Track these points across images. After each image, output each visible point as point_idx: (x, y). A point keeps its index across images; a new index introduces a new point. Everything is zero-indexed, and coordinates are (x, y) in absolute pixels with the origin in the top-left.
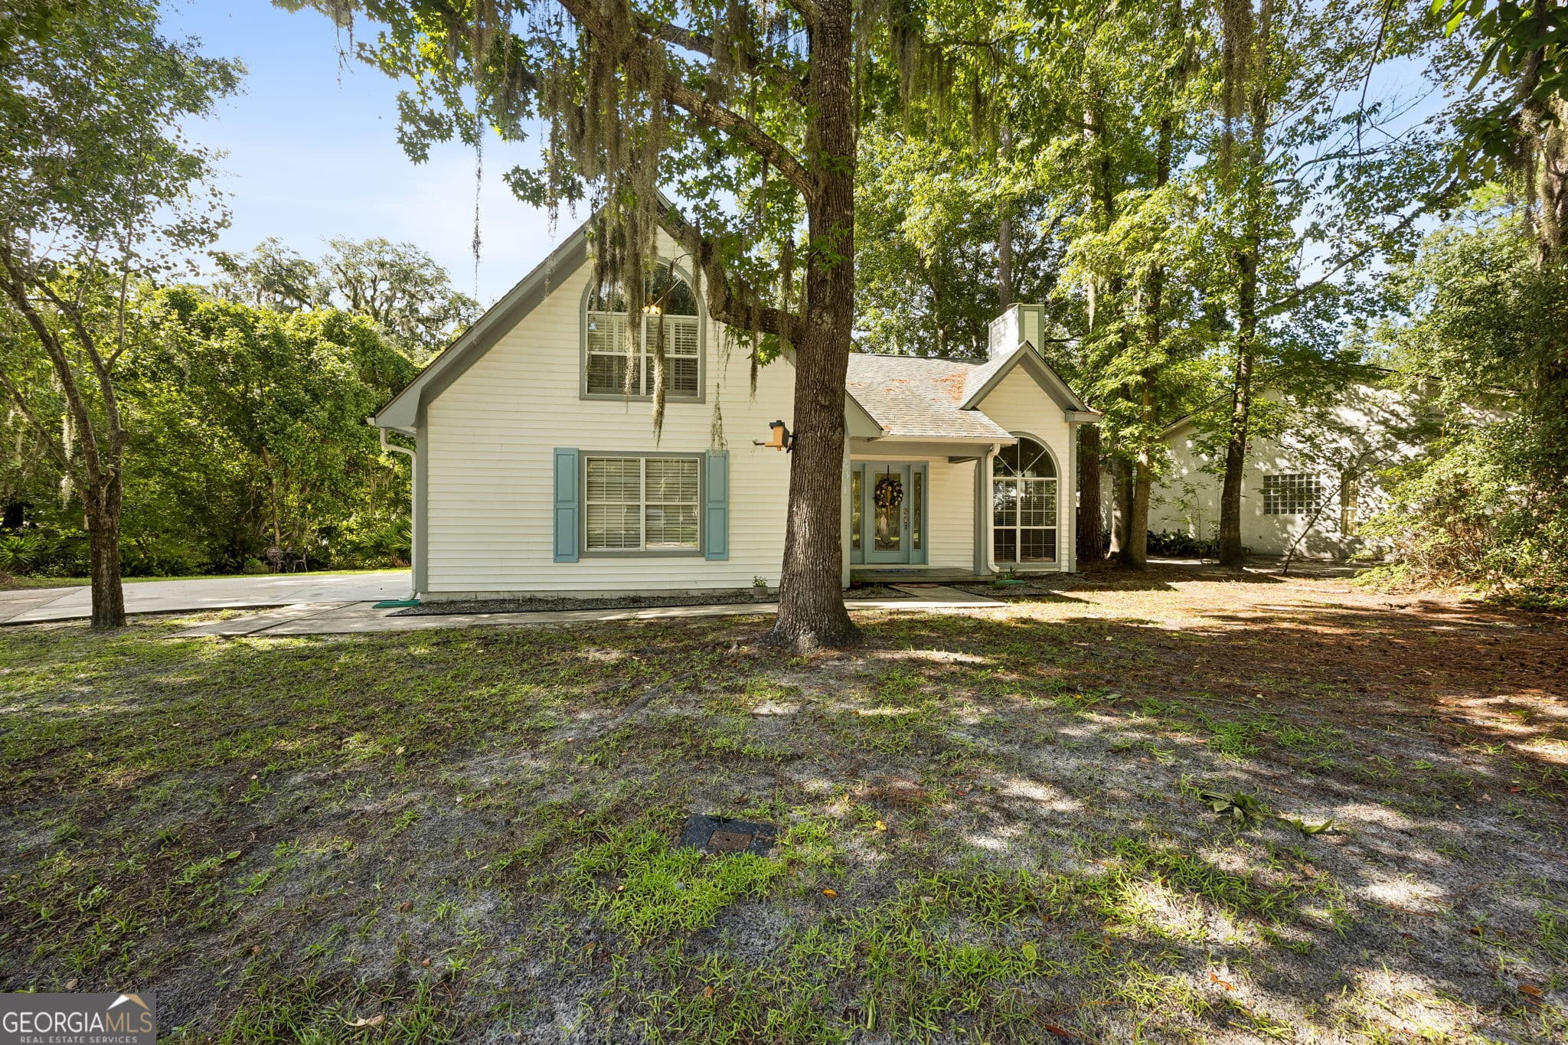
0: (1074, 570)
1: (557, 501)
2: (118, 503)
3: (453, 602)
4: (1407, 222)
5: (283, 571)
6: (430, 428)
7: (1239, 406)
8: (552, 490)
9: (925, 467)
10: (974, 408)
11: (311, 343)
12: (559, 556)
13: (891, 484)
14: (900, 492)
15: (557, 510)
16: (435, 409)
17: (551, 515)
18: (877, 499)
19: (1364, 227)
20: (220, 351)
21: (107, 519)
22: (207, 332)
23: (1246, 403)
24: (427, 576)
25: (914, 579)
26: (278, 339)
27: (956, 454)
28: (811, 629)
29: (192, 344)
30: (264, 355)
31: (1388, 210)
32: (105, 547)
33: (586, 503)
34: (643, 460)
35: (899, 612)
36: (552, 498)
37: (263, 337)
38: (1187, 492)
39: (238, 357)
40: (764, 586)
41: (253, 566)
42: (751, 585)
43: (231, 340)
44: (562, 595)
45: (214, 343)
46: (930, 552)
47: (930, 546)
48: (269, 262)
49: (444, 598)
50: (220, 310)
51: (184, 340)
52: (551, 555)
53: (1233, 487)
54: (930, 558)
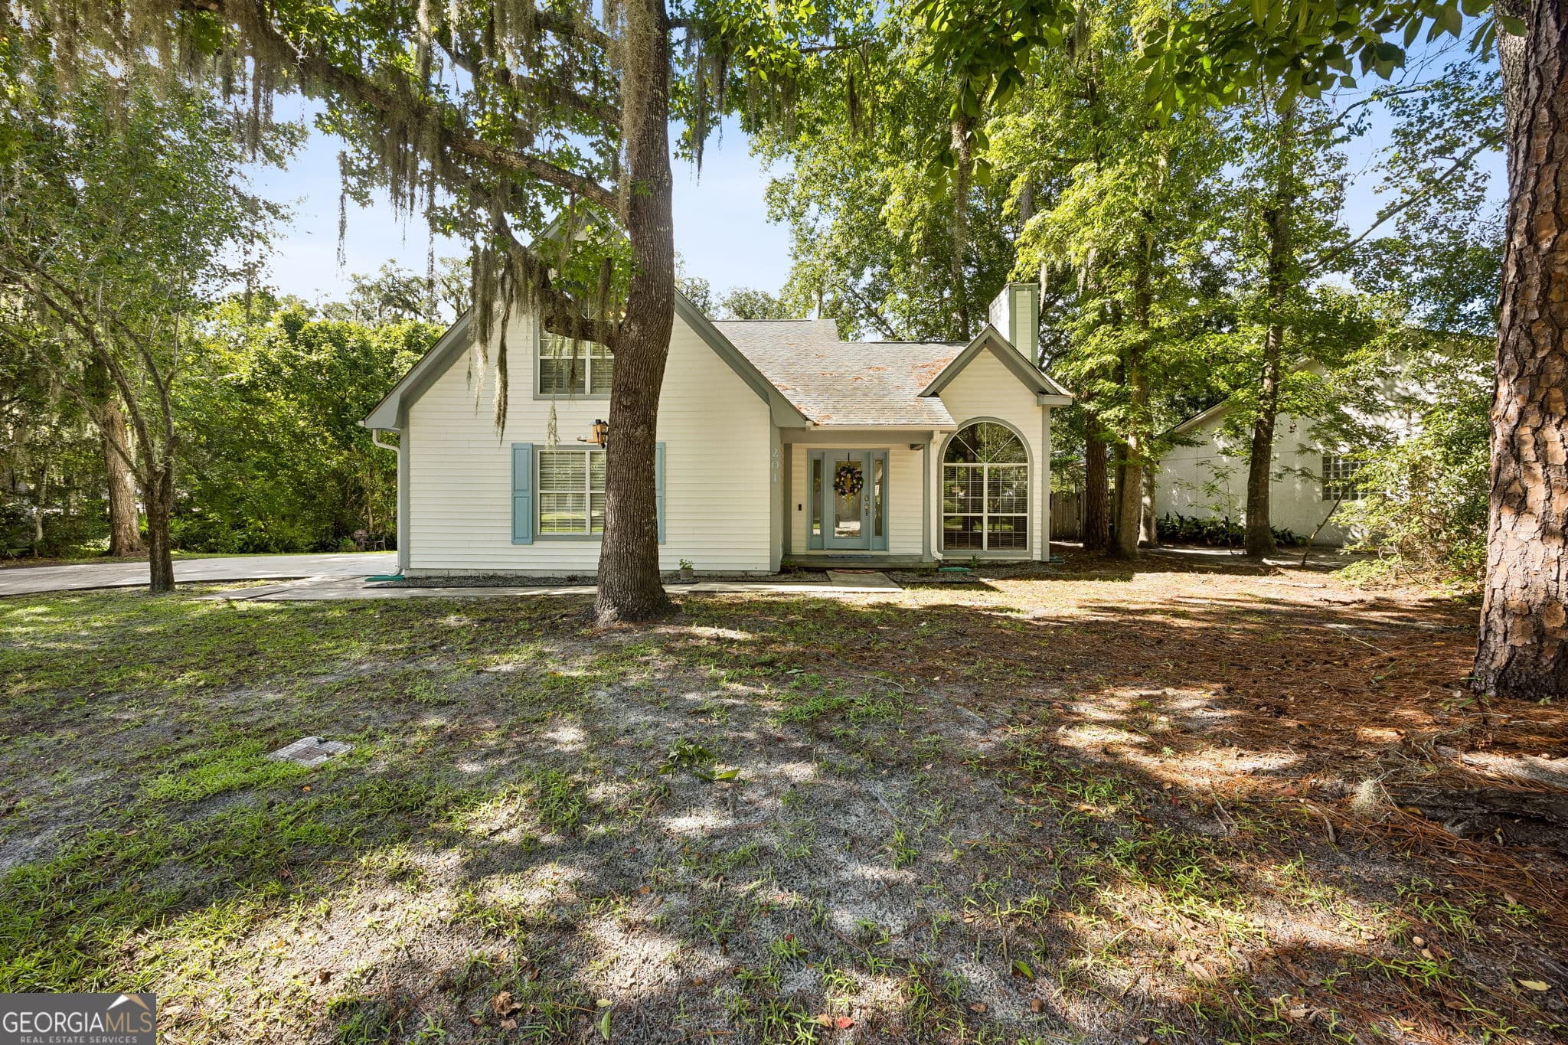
0: (1047, 559)
1: (514, 489)
2: (169, 493)
3: (429, 578)
4: (1464, 164)
5: (367, 550)
6: (411, 428)
7: (1267, 382)
8: (510, 480)
9: (886, 454)
10: (935, 394)
11: (394, 352)
12: (516, 539)
13: (850, 471)
14: (860, 479)
15: (514, 498)
16: (416, 411)
17: (510, 502)
18: (837, 486)
19: (1415, 173)
20: (318, 363)
21: (160, 507)
22: (310, 347)
23: (1275, 378)
24: (409, 555)
25: (852, 565)
26: (365, 349)
27: (919, 440)
28: (615, 605)
29: (297, 358)
30: (354, 365)
31: (1441, 152)
32: (158, 528)
33: (539, 491)
34: (588, 453)
35: (778, 594)
36: (510, 488)
37: (354, 350)
38: (1217, 476)
39: (331, 369)
40: (689, 568)
41: (346, 546)
42: (678, 568)
43: (325, 354)
44: (520, 574)
45: (314, 357)
46: (891, 539)
47: (891, 533)
48: (390, 280)
49: (423, 574)
50: (320, 328)
51: (291, 356)
52: (510, 538)
53: (1259, 471)
54: (891, 545)
